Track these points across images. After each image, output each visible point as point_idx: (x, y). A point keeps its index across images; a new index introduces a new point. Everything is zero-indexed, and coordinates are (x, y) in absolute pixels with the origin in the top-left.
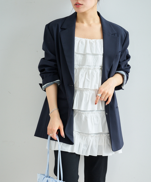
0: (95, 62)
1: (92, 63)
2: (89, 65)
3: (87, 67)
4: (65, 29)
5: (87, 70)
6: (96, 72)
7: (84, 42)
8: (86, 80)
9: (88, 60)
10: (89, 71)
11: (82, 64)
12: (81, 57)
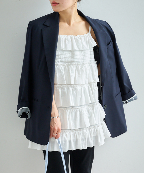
0: (83, 58)
1: (81, 59)
2: (78, 61)
3: (77, 63)
6: (85, 68)
10: (78, 66)
11: (71, 61)
12: (68, 54)
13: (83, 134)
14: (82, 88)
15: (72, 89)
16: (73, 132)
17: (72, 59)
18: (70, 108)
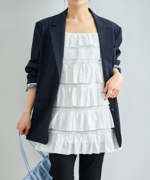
0: (88, 56)
1: (86, 57)
2: (82, 59)
3: (81, 61)
4: (55, 26)
5: (81, 64)
6: (90, 66)
7: (76, 37)
8: (80, 74)
9: (81, 54)
10: (82, 65)
11: (75, 59)
12: (73, 52)
13: (88, 138)
14: (88, 89)
15: (76, 89)
16: (77, 135)
17: (76, 57)
18: (74, 109)
